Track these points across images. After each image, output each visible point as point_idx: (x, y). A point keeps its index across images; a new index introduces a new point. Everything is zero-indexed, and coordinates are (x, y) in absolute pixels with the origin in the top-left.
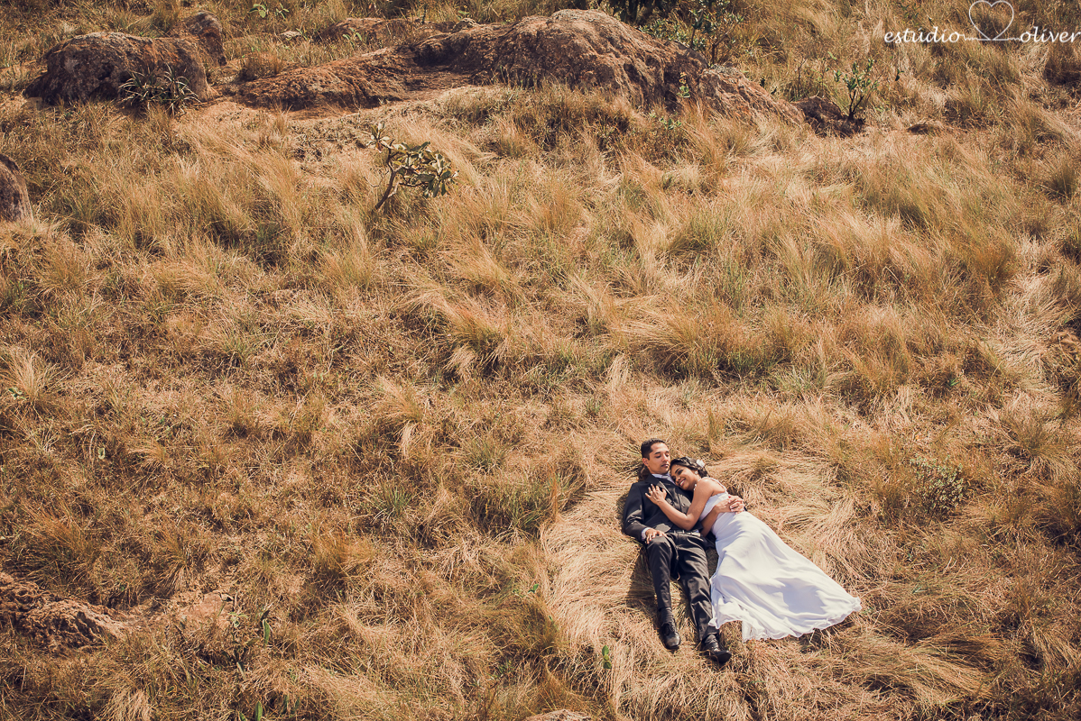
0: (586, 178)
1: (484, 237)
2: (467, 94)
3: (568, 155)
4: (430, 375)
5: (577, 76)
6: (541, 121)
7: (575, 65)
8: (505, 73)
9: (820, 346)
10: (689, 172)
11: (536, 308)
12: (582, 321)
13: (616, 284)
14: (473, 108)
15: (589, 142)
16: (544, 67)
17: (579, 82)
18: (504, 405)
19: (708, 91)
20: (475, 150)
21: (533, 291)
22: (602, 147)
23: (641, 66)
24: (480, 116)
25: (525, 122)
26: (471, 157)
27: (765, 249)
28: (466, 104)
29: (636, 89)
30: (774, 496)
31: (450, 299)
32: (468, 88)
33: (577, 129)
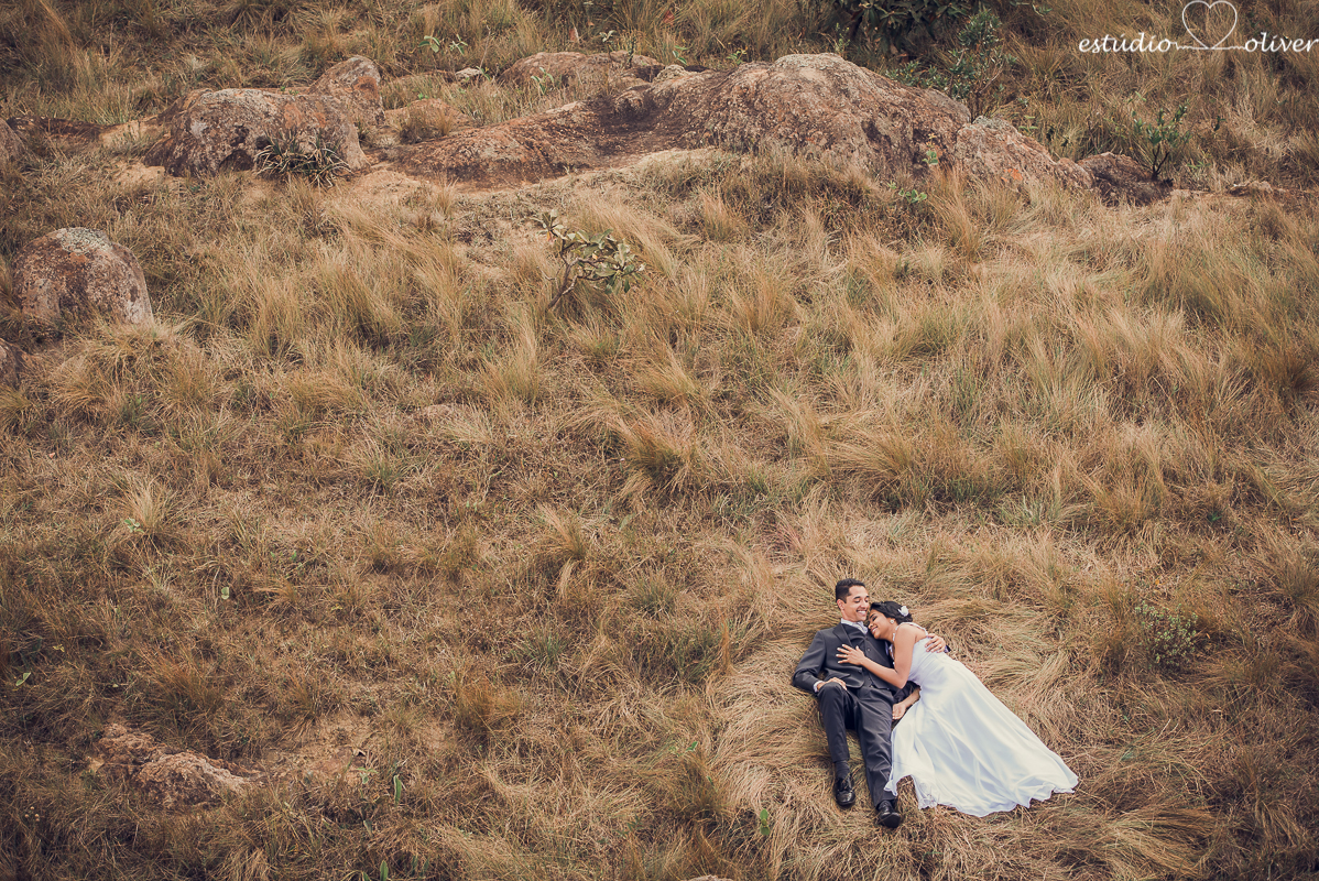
0: (804, 266)
1: (673, 341)
2: (669, 159)
3: (784, 237)
4: (600, 505)
5: (803, 137)
6: (755, 195)
7: (801, 124)
8: (716, 135)
9: (1056, 474)
10: (932, 256)
11: (729, 426)
12: (782, 441)
13: (826, 397)
14: (675, 178)
15: (812, 221)
16: (763, 126)
17: (806, 144)
18: (682, 540)
19: (968, 152)
20: (673, 232)
21: (727, 406)
22: (827, 226)
23: (883, 124)
24: (683, 187)
25: (735, 195)
26: (669, 242)
27: (1007, 356)
28: (667, 173)
29: (877, 151)
30: (979, 647)
31: (628, 417)
32: (674, 151)
33: (798, 205)
